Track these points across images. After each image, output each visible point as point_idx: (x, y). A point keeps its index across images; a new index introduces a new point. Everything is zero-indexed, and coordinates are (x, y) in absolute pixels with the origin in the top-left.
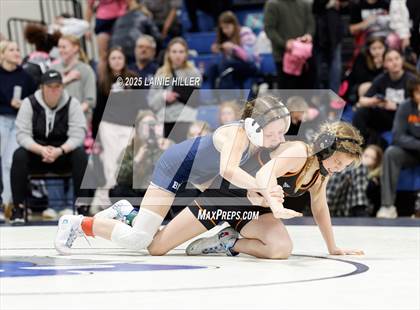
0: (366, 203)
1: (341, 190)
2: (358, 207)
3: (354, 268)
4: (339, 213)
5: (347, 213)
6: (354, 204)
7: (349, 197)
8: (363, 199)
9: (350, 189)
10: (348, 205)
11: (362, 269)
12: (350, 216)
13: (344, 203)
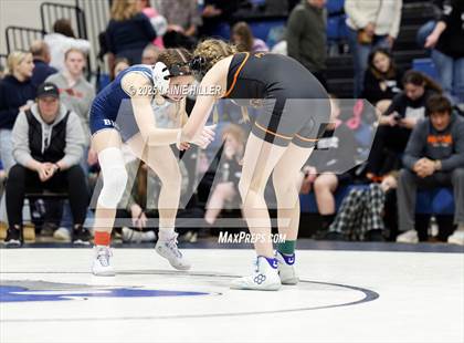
0: (382, 227)
1: (356, 213)
2: (373, 231)
3: (364, 295)
4: (354, 237)
5: (362, 237)
6: (369, 228)
7: (364, 220)
8: (378, 222)
9: (365, 212)
10: (363, 229)
11: (372, 296)
12: (365, 240)
13: (359, 227)
